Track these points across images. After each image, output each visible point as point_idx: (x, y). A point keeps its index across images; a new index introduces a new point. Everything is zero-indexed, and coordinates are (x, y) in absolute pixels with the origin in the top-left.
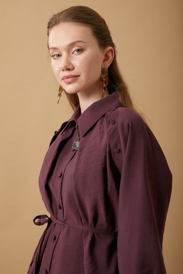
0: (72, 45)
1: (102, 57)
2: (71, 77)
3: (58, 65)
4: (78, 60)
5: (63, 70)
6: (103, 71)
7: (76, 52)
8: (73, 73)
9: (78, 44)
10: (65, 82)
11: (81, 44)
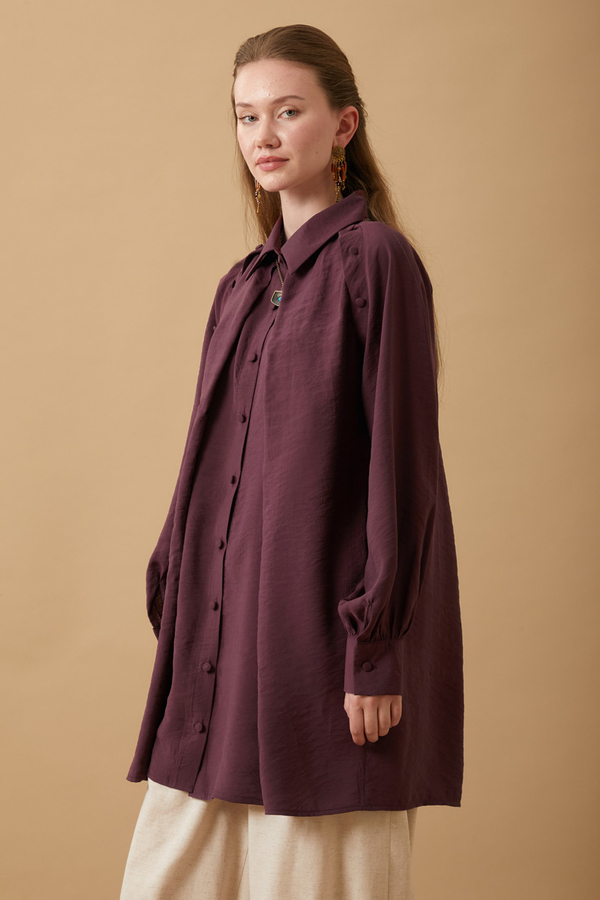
0: (280, 101)
1: (336, 125)
2: (273, 161)
3: (250, 137)
4: (288, 130)
5: (260, 147)
6: (335, 151)
7: (285, 115)
8: (277, 153)
9: (290, 101)
10: (262, 168)
11: (295, 103)
